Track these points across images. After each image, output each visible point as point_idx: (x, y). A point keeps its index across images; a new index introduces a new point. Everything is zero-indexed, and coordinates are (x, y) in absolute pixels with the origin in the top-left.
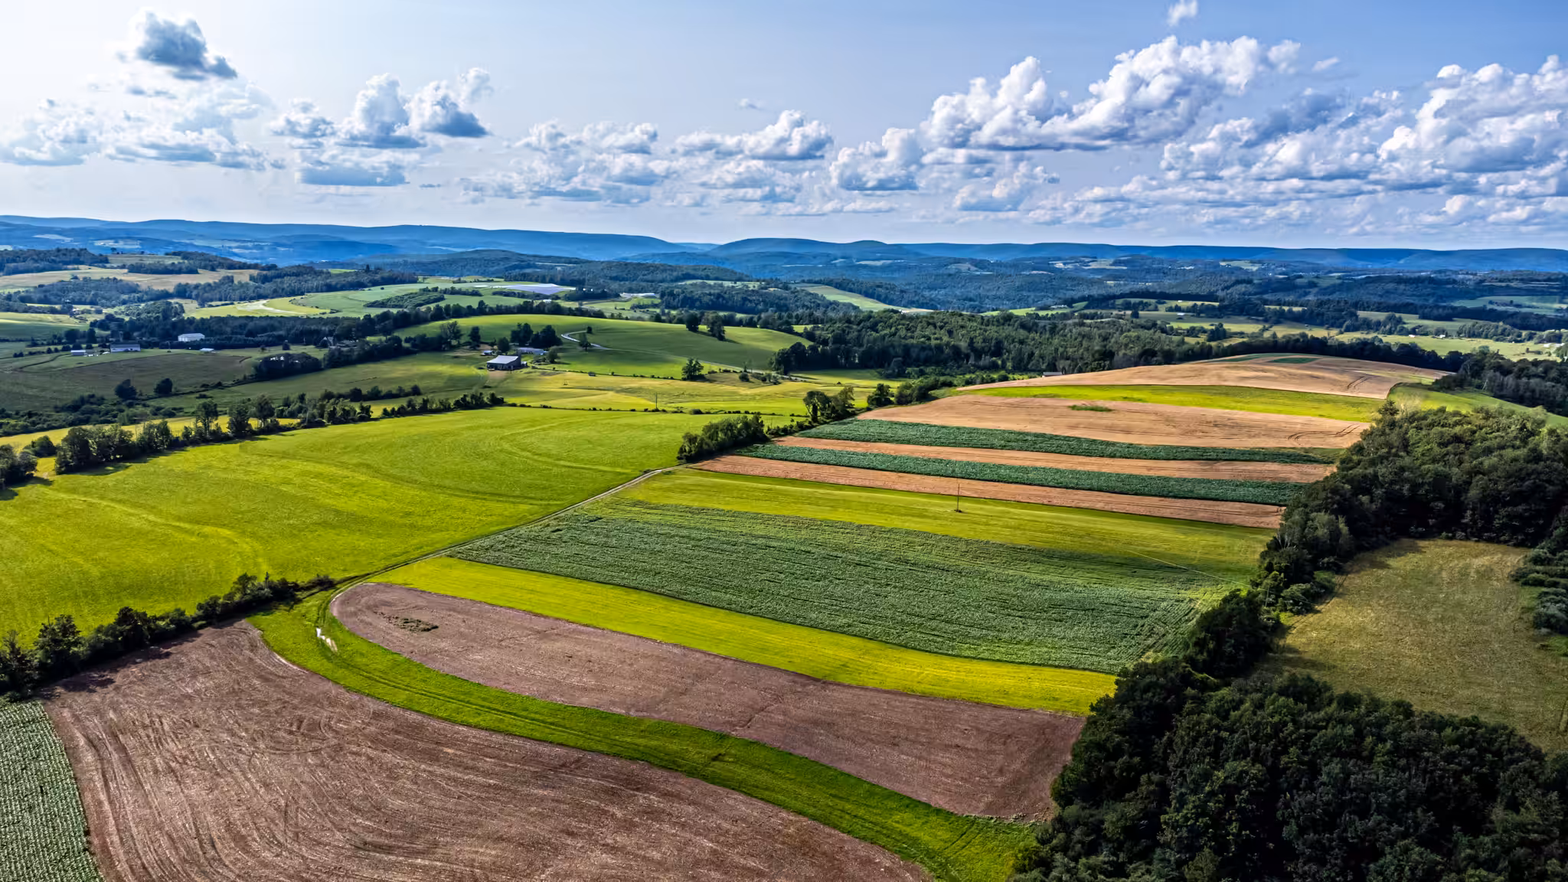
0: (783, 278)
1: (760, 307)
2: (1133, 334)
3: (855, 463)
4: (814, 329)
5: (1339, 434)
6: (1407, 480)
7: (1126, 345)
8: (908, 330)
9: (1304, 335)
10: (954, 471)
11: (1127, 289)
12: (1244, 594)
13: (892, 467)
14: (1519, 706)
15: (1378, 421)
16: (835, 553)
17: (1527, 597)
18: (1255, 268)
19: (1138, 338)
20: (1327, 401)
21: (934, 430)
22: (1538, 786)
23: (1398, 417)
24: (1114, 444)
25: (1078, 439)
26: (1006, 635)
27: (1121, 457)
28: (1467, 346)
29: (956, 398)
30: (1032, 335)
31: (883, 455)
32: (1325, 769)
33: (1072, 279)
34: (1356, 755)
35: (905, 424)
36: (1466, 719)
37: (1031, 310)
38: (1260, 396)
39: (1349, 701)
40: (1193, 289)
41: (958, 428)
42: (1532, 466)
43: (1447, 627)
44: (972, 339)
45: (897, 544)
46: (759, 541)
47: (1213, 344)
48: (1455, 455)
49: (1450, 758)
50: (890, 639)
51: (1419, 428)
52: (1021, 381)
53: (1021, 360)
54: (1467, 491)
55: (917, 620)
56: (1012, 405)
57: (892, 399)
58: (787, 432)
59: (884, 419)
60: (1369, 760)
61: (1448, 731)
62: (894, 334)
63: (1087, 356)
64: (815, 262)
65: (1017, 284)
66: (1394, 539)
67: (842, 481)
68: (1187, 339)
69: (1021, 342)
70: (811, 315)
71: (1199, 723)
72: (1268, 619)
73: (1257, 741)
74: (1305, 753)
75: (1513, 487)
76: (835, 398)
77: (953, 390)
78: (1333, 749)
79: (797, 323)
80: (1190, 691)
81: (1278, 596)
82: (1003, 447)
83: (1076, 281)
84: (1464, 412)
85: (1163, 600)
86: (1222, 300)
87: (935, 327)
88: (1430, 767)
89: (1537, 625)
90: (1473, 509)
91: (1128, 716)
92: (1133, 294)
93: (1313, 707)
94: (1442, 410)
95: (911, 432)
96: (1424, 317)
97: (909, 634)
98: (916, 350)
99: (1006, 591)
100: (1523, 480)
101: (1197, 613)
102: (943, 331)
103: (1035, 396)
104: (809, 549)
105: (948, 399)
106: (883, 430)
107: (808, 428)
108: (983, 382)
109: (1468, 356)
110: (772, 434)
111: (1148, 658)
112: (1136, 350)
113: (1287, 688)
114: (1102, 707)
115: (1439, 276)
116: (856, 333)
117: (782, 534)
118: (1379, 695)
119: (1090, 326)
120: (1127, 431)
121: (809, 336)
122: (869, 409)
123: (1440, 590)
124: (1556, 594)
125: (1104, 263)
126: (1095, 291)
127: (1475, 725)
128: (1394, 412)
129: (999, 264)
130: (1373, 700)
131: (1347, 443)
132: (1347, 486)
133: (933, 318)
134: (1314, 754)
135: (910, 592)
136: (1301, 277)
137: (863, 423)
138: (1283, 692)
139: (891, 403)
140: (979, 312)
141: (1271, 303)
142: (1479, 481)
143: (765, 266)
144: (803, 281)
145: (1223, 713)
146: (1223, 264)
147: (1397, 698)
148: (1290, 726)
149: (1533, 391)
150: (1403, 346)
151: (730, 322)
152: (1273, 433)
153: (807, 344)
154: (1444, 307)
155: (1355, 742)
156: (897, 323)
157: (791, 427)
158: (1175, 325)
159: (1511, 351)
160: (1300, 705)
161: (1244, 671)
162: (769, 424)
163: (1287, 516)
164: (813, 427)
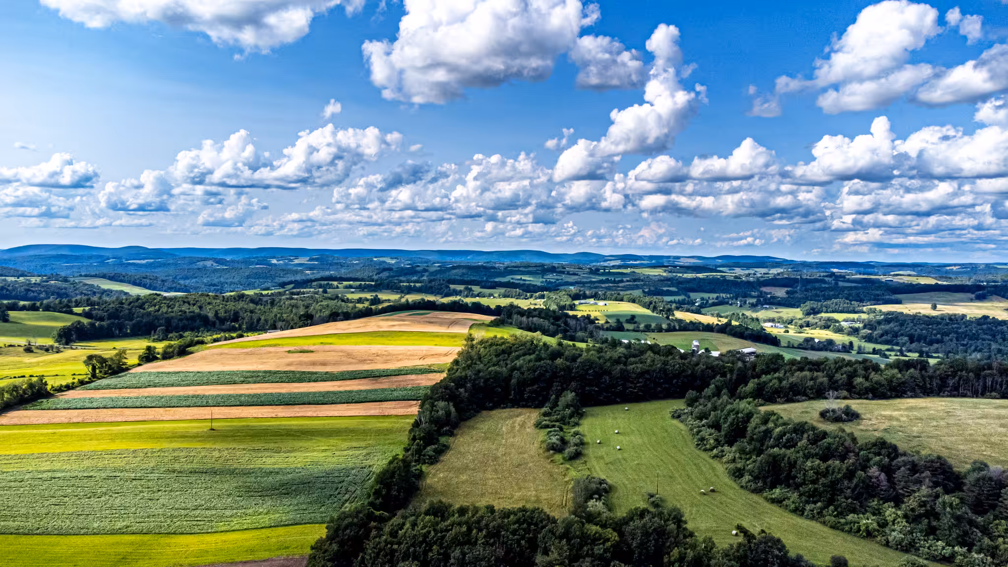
0: (63, 274)
1: (42, 296)
2: (325, 303)
3: (130, 404)
4: (91, 310)
5: (446, 355)
6: (482, 377)
7: (321, 311)
8: (168, 307)
9: (423, 300)
10: (207, 402)
11: (318, 276)
12: (401, 457)
13: (160, 404)
14: (544, 496)
15: (465, 346)
16: (115, 474)
17: (542, 434)
18: (393, 262)
19: (328, 306)
20: (437, 336)
21: (191, 375)
22: (556, 538)
23: (474, 342)
24: (316, 373)
25: (293, 372)
26: (251, 511)
27: (321, 381)
28: (504, 302)
29: (207, 352)
30: (258, 307)
31: (152, 397)
32: (452, 555)
33: (283, 270)
34: (468, 542)
35: (169, 373)
36: (520, 508)
37: (257, 291)
38: (401, 336)
39: (462, 511)
40: (358, 275)
41: (210, 372)
42: (538, 363)
43: (508, 458)
44: (216, 312)
45: (166, 460)
46: (45, 475)
47: (373, 307)
48: (504, 360)
49: (514, 532)
50: (162, 530)
51: (485, 348)
52: (252, 337)
53: (252, 323)
54: (510, 380)
55: (183, 512)
56: (247, 354)
57: (158, 356)
58: (69, 387)
59: (152, 371)
60: (475, 543)
61: (512, 517)
62: (159, 310)
63: (296, 318)
64: (91, 261)
65: (246, 274)
66: (478, 412)
67: (119, 419)
68: (358, 305)
69: (252, 312)
70: (88, 300)
71: (379, 543)
72: (416, 470)
73: (414, 547)
74: (441, 548)
75: (531, 376)
76: (111, 359)
77: (204, 346)
78: (456, 542)
79: (77, 306)
80: (373, 524)
81: (420, 455)
82: (242, 382)
83: (286, 271)
84: (505, 337)
85: (353, 469)
86: (376, 281)
87: (189, 304)
88: (505, 540)
89: (548, 450)
90: (514, 390)
91: (336, 548)
92: (323, 279)
93: (444, 519)
94: (495, 337)
95: (174, 378)
96: (482, 287)
97: (177, 524)
98: (176, 321)
99: (248, 480)
100: (535, 371)
101: (373, 474)
102: (195, 307)
103: (262, 346)
104: (91, 474)
105: (200, 353)
106: (152, 378)
107: (88, 383)
108: (226, 339)
109: (504, 307)
110: (56, 390)
111: (346, 508)
112: (327, 313)
113: (429, 510)
114: (318, 547)
115: (489, 265)
116: (127, 311)
117: (68, 467)
118: (477, 505)
119: (297, 299)
120: (324, 364)
121: (87, 315)
122: (139, 365)
123: (503, 438)
124: (555, 431)
125: (303, 260)
126: (298, 278)
127: (524, 511)
128: (473, 340)
129: (233, 261)
130: (475, 507)
131: (450, 360)
132: (452, 384)
133: (187, 298)
134: (446, 548)
135: (178, 493)
136: (418, 266)
137: (135, 375)
138: (427, 513)
139: (157, 359)
140: (221, 293)
141: (403, 282)
142: (516, 374)
143: (46, 266)
144: (81, 276)
145: (394, 534)
146: (375, 259)
147: (487, 504)
148: (432, 533)
149: (535, 324)
150: (474, 304)
151: (14, 307)
152: (411, 357)
153: (85, 321)
154: (491, 282)
155: (466, 535)
156: (160, 302)
157: (73, 383)
158: (350, 296)
159: (524, 304)
160: (437, 518)
161: (404, 504)
162: (52, 383)
163: (422, 406)
164: (93, 381)
